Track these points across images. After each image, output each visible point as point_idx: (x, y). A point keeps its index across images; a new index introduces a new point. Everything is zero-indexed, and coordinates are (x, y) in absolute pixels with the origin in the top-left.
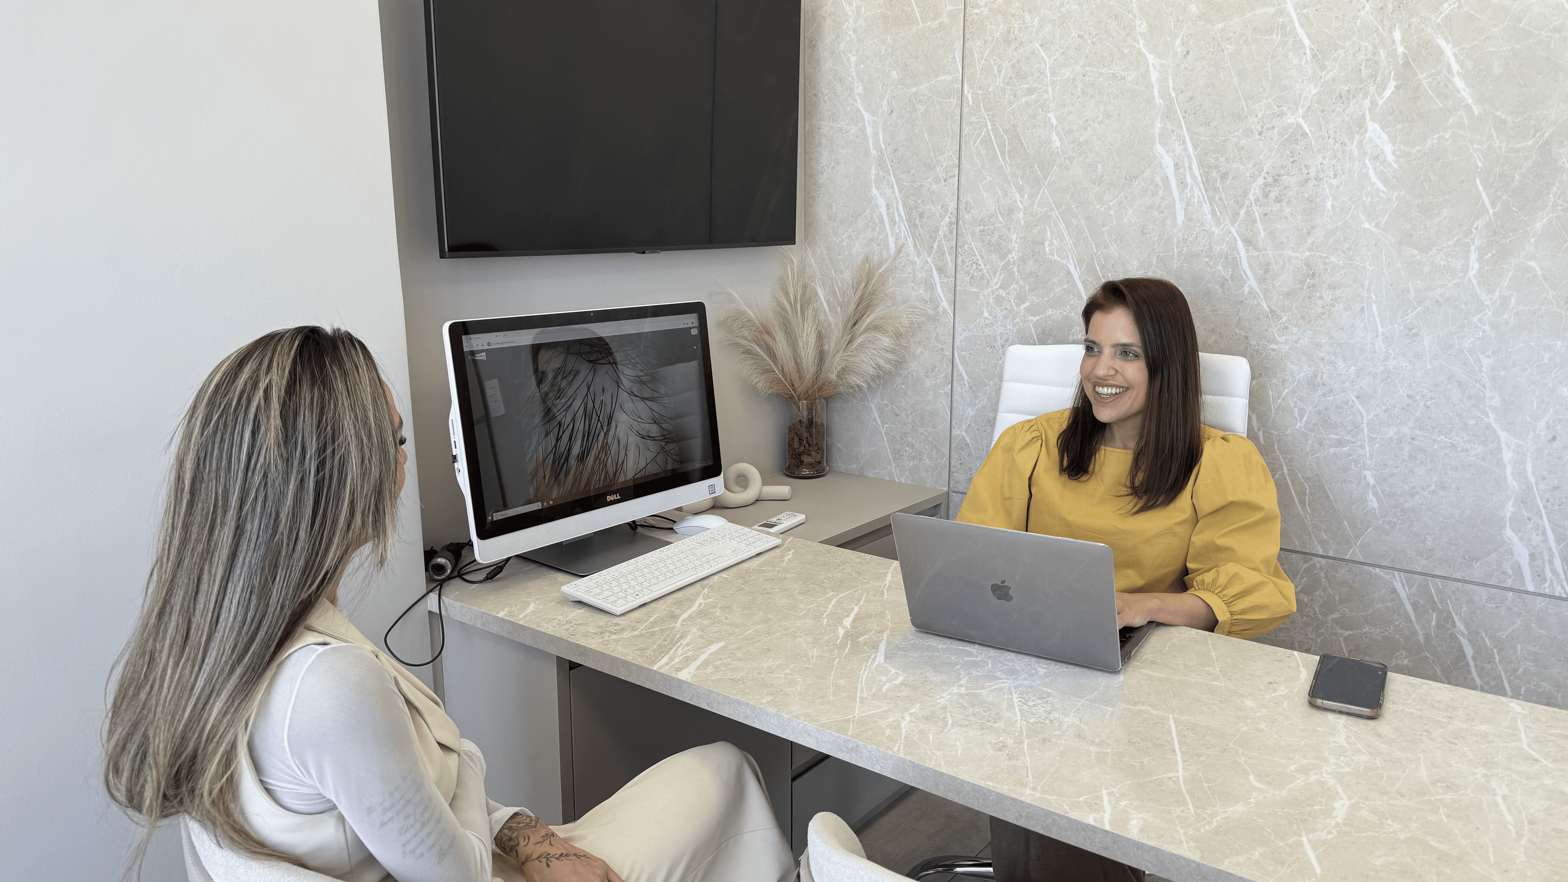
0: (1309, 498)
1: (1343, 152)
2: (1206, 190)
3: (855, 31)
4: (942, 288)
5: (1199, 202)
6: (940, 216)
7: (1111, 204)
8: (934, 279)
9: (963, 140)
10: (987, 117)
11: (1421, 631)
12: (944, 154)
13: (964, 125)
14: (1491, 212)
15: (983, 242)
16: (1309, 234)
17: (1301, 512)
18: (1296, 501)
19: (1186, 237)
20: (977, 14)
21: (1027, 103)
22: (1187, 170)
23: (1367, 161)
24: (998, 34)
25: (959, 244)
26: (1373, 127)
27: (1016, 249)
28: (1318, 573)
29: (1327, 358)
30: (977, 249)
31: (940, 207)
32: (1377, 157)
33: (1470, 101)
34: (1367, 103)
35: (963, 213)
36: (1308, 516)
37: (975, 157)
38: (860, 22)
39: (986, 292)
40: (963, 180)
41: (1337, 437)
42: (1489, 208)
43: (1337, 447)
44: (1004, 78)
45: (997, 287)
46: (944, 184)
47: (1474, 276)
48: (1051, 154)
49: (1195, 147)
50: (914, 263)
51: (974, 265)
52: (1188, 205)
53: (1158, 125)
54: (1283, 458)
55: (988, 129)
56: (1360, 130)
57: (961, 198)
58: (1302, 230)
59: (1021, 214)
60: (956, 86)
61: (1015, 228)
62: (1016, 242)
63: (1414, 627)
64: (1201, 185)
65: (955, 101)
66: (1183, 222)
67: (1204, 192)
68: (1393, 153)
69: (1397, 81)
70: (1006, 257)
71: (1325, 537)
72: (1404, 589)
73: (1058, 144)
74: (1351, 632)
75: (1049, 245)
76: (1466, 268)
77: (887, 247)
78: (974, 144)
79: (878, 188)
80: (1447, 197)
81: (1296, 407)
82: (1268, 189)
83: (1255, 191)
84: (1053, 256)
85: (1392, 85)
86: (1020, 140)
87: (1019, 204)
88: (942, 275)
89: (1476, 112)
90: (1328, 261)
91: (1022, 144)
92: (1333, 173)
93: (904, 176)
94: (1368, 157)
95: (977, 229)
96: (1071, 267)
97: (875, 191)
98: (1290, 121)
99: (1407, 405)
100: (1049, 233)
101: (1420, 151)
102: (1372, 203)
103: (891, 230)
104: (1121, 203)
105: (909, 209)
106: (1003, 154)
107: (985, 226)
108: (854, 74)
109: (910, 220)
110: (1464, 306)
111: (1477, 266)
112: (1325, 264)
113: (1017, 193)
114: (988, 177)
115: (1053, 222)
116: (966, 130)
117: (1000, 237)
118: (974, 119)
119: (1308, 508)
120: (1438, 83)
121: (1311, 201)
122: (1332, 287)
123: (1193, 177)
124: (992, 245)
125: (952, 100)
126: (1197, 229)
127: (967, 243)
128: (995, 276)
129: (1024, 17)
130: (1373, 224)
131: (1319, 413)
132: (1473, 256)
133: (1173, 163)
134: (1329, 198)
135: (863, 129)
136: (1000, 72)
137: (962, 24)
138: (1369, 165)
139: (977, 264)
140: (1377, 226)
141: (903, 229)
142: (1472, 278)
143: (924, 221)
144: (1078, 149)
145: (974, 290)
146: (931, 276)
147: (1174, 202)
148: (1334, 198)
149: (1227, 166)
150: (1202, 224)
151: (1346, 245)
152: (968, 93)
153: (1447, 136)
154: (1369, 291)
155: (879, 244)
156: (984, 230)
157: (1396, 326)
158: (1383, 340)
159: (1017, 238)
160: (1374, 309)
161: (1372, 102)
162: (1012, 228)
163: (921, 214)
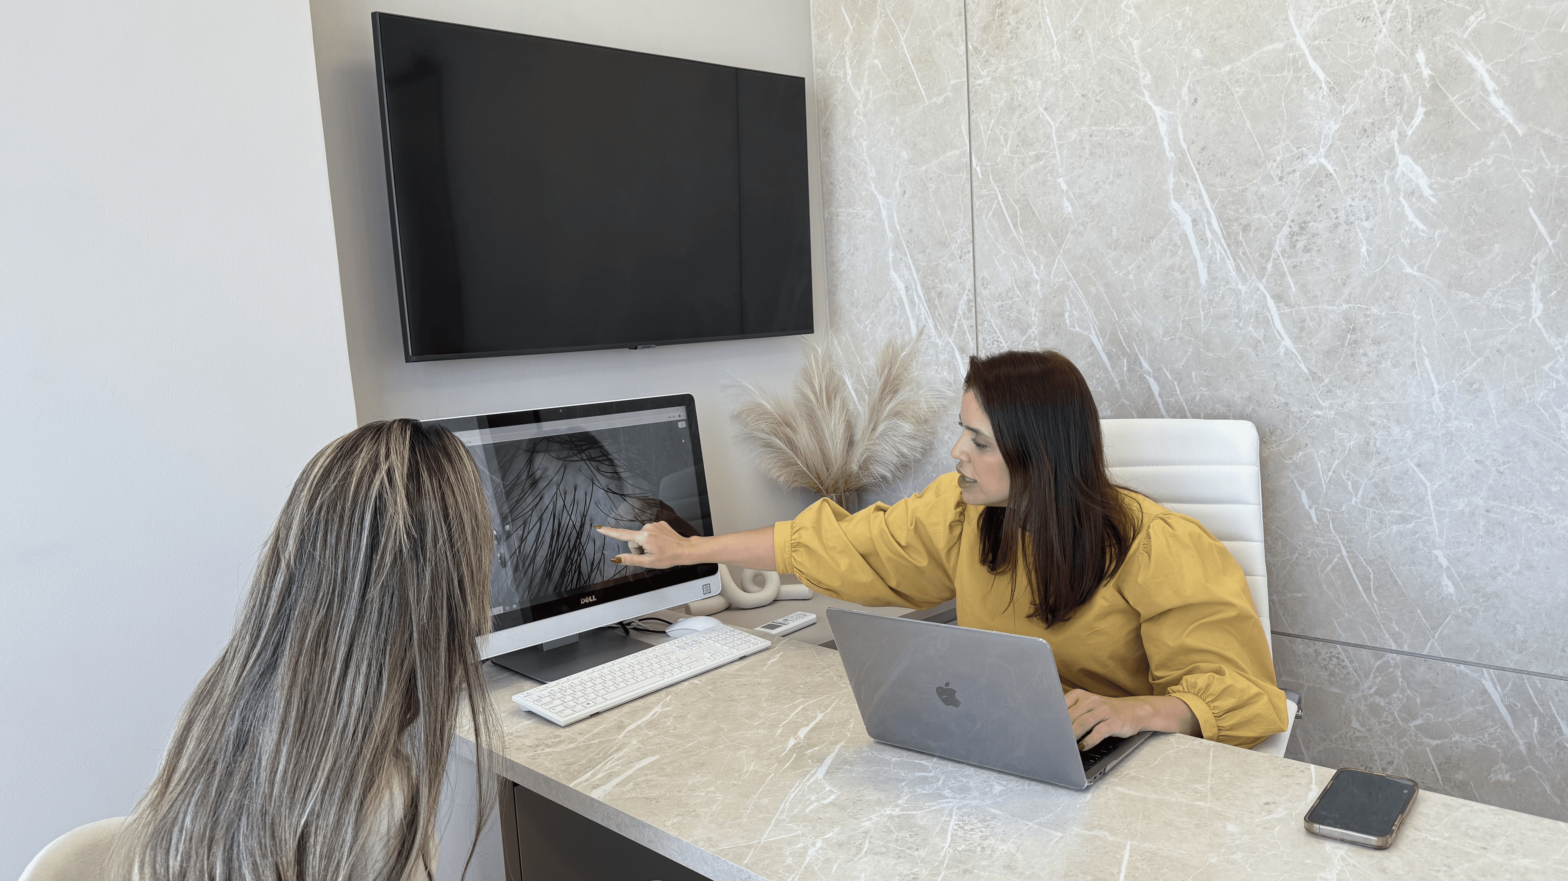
0: (1374, 584)
1: (1374, 190)
2: (1228, 246)
3: (865, 115)
5: (1222, 259)
6: (958, 295)
7: (1130, 268)
8: (956, 360)
9: (975, 214)
10: (997, 189)
11: (1521, 739)
12: (958, 230)
13: (974, 199)
14: (1550, 243)
15: (1002, 318)
16: (1344, 284)
17: (1367, 601)
18: (1360, 588)
19: (1211, 297)
20: (980, 85)
21: (1035, 170)
22: (1206, 225)
23: (1401, 199)
24: (1002, 102)
25: (979, 322)
26: (1404, 161)
27: (1035, 323)
28: (1393, 672)
29: (1379, 422)
30: (997, 326)
31: (957, 285)
32: (1413, 193)
33: (1511, 121)
34: (1394, 134)
35: (980, 289)
36: (1375, 605)
37: (988, 231)
38: (869, 106)
40: (977, 256)
41: (1399, 512)
42: (1548, 239)
43: (1400, 523)
44: (1011, 147)
46: (959, 261)
47: (1539, 318)
48: (1064, 221)
49: (1212, 200)
50: (936, 345)
51: (995, 343)
52: (1210, 263)
53: (1171, 179)
54: (1341, 539)
55: (999, 201)
56: (1390, 164)
57: (977, 274)
58: (1336, 280)
59: (1038, 286)
60: (964, 160)
61: (1033, 301)
62: (1035, 315)
63: (1513, 735)
64: (1223, 241)
65: (965, 176)
66: (1207, 282)
67: (1226, 247)
68: (1430, 187)
69: (1426, 107)
70: (1025, 333)
71: (1397, 629)
72: (1496, 689)
73: (1070, 209)
74: (1439, 742)
75: (1070, 317)
76: (1528, 310)
77: (909, 329)
78: (986, 217)
79: (896, 271)
80: (1497, 231)
81: (1349, 479)
82: (1295, 238)
83: (1281, 241)
84: (1072, 328)
85: (1421, 111)
86: (1031, 209)
87: (1036, 275)
89: (1520, 132)
90: (1368, 313)
91: (1034, 213)
92: (1364, 215)
93: (920, 256)
94: (1402, 193)
95: (996, 305)
96: (1092, 339)
97: (893, 274)
98: (1311, 162)
99: (1477, 472)
100: (1068, 304)
101: (1460, 182)
102: (1411, 244)
103: (911, 312)
104: (1140, 266)
105: (927, 289)
106: (1015, 225)
107: (1003, 301)
108: (866, 158)
109: (929, 301)
110: (1531, 354)
111: (1540, 306)
112: (1366, 316)
113: (1032, 264)
115: (1072, 292)
116: (977, 204)
117: (1019, 311)
118: (984, 192)
119: (1374, 596)
120: (1473, 104)
121: (1344, 248)
122: (1376, 342)
123: (1213, 231)
124: (1012, 321)
125: (961, 175)
126: (1222, 288)
127: (986, 320)
129: (1026, 82)
130: (1416, 268)
131: (1376, 485)
132: (1535, 295)
133: (1190, 219)
134: (1362, 243)
135: (878, 213)
136: (1006, 141)
137: (966, 97)
138: (1404, 202)
139: (998, 341)
140: (1420, 269)
141: (923, 310)
142: (1537, 321)
143: (943, 300)
144: (1091, 213)
146: (953, 357)
147: (1195, 261)
148: (1369, 243)
149: (1248, 217)
150: (1227, 283)
151: (1388, 294)
152: (977, 166)
153: (1489, 163)
154: (1419, 343)
155: (901, 328)
156: (1002, 306)
157: (1454, 381)
158: (1440, 398)
159: (1036, 311)
160: (1427, 363)
161: (1400, 133)
162: (1030, 302)
163: (940, 295)
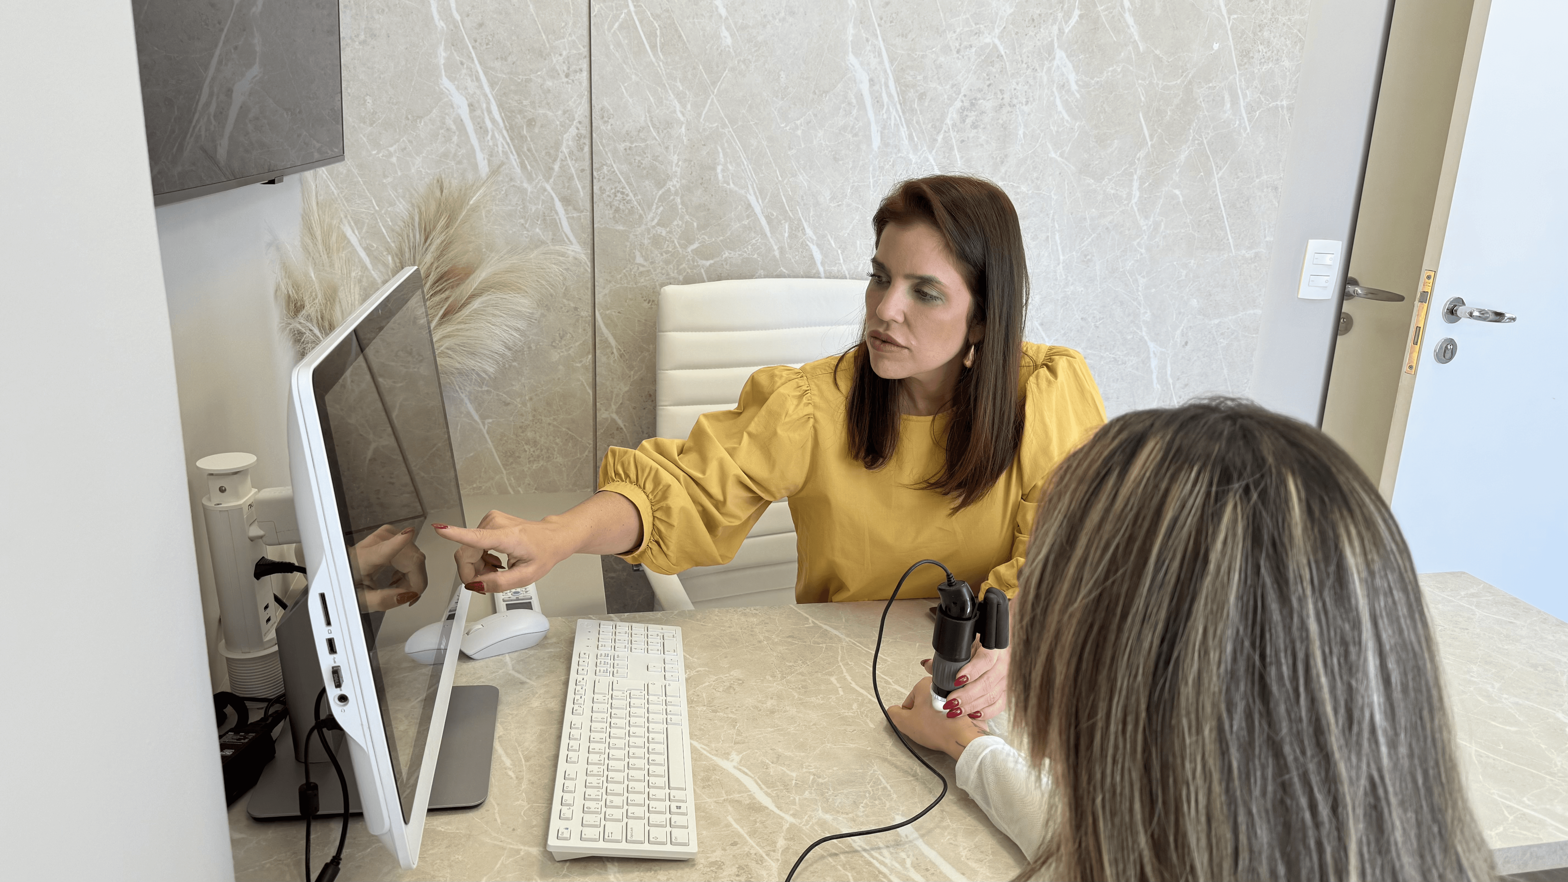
1: (1035, 78)
2: (904, 112)
4: (571, 225)
5: (896, 125)
6: (562, 126)
7: (798, 122)
8: (557, 213)
12: (563, 38)
14: (1150, 143)
15: (631, 164)
16: (1002, 162)
19: (882, 164)
22: (883, 88)
23: (1055, 89)
25: (596, 166)
26: (1060, 54)
27: (678, 174)
30: (622, 173)
31: (560, 112)
32: (1063, 86)
33: (1136, 38)
34: (1055, 29)
35: (598, 123)
37: (611, 47)
39: (639, 230)
40: (595, 77)
42: (1148, 140)
45: (654, 223)
46: (567, 80)
47: (1135, 203)
48: (720, 54)
49: (891, 61)
50: (522, 191)
51: (619, 195)
52: (884, 128)
53: (851, 31)
55: (629, 11)
56: (1049, 56)
57: (594, 102)
58: (996, 159)
59: (683, 129)
61: (675, 146)
62: (677, 165)
64: (898, 106)
66: (879, 148)
67: (901, 114)
68: (1076, 82)
69: (1081, 11)
70: (664, 185)
73: (729, 41)
75: (723, 171)
76: (1129, 196)
77: (475, 167)
78: (609, 29)
79: (453, 79)
80: (1118, 129)
82: (965, 113)
83: (952, 115)
84: (728, 184)
85: (1076, 14)
86: (677, 30)
87: (680, 115)
88: (570, 208)
89: (1140, 48)
90: (1019, 190)
91: (680, 36)
92: (1025, 100)
93: (497, 65)
94: (1055, 85)
95: (621, 147)
96: (752, 199)
97: (448, 84)
98: (988, 40)
100: (721, 155)
101: (1098, 82)
102: (1057, 132)
103: (480, 142)
104: (810, 122)
105: (509, 114)
106: (653, 47)
107: (632, 143)
109: (512, 129)
110: (1127, 232)
111: (1138, 194)
112: (1017, 193)
113: (676, 101)
114: (633, 77)
115: (727, 142)
117: (655, 158)
120: (1113, 17)
121: (1005, 129)
123: (890, 96)
124: (644, 168)
126: (894, 156)
127: (606, 164)
128: (650, 208)
130: (1058, 154)
132: (1136, 184)
133: (868, 78)
134: (1021, 126)
138: (1056, 93)
139: (623, 193)
140: (1061, 156)
141: (501, 140)
142: (1134, 205)
143: (536, 131)
144: (756, 51)
145: (621, 228)
146: (552, 208)
147: (869, 124)
148: (1026, 126)
149: (925, 85)
150: (899, 151)
151: (1035, 175)
153: (1119, 70)
154: (1053, 219)
155: (459, 163)
156: (630, 148)
157: (1074, 253)
158: (1063, 267)
159: (679, 160)
160: (1057, 237)
161: (1059, 29)
162: (671, 147)
163: (531, 123)
